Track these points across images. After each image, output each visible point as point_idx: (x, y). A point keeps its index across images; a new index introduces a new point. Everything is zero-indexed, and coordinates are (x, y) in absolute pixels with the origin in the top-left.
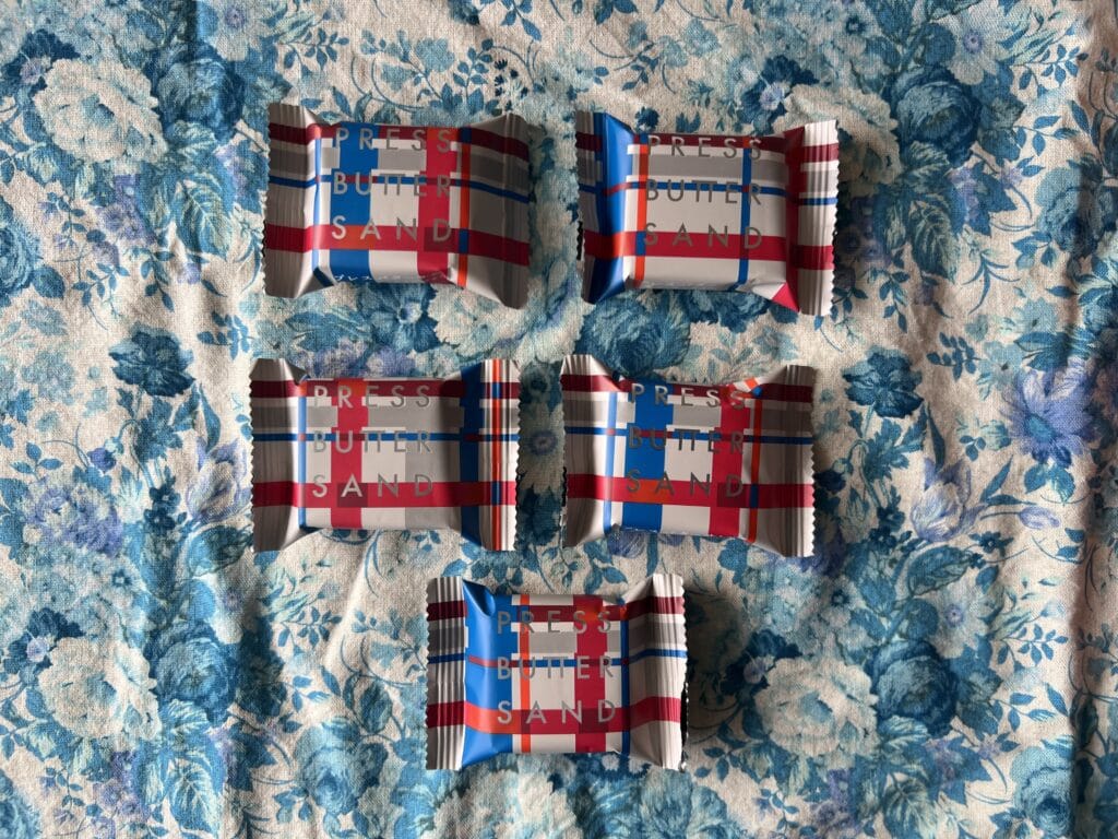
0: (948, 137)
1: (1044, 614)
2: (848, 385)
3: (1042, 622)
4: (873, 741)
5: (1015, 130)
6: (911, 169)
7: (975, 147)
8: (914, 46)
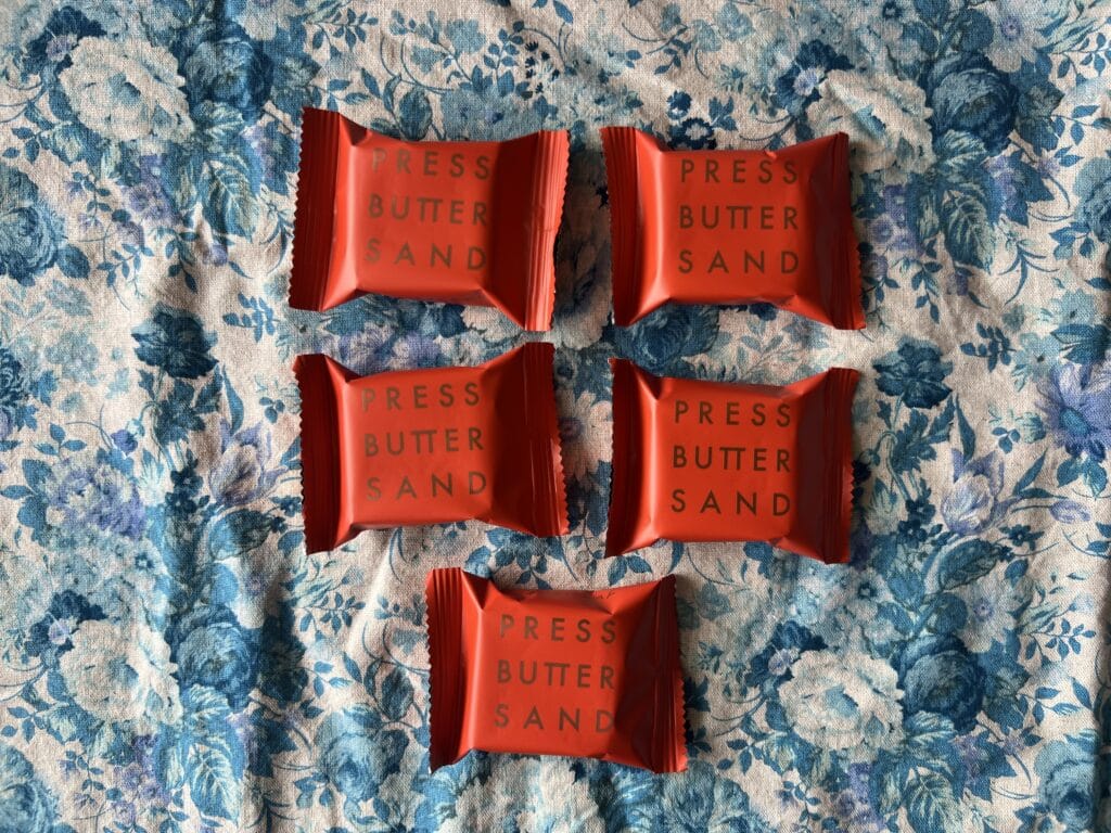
0: (985, 126)
1: (1072, 608)
2: (878, 376)
3: (1070, 617)
4: (899, 736)
5: (1053, 119)
6: (944, 158)
7: (1013, 135)
8: (951, 33)
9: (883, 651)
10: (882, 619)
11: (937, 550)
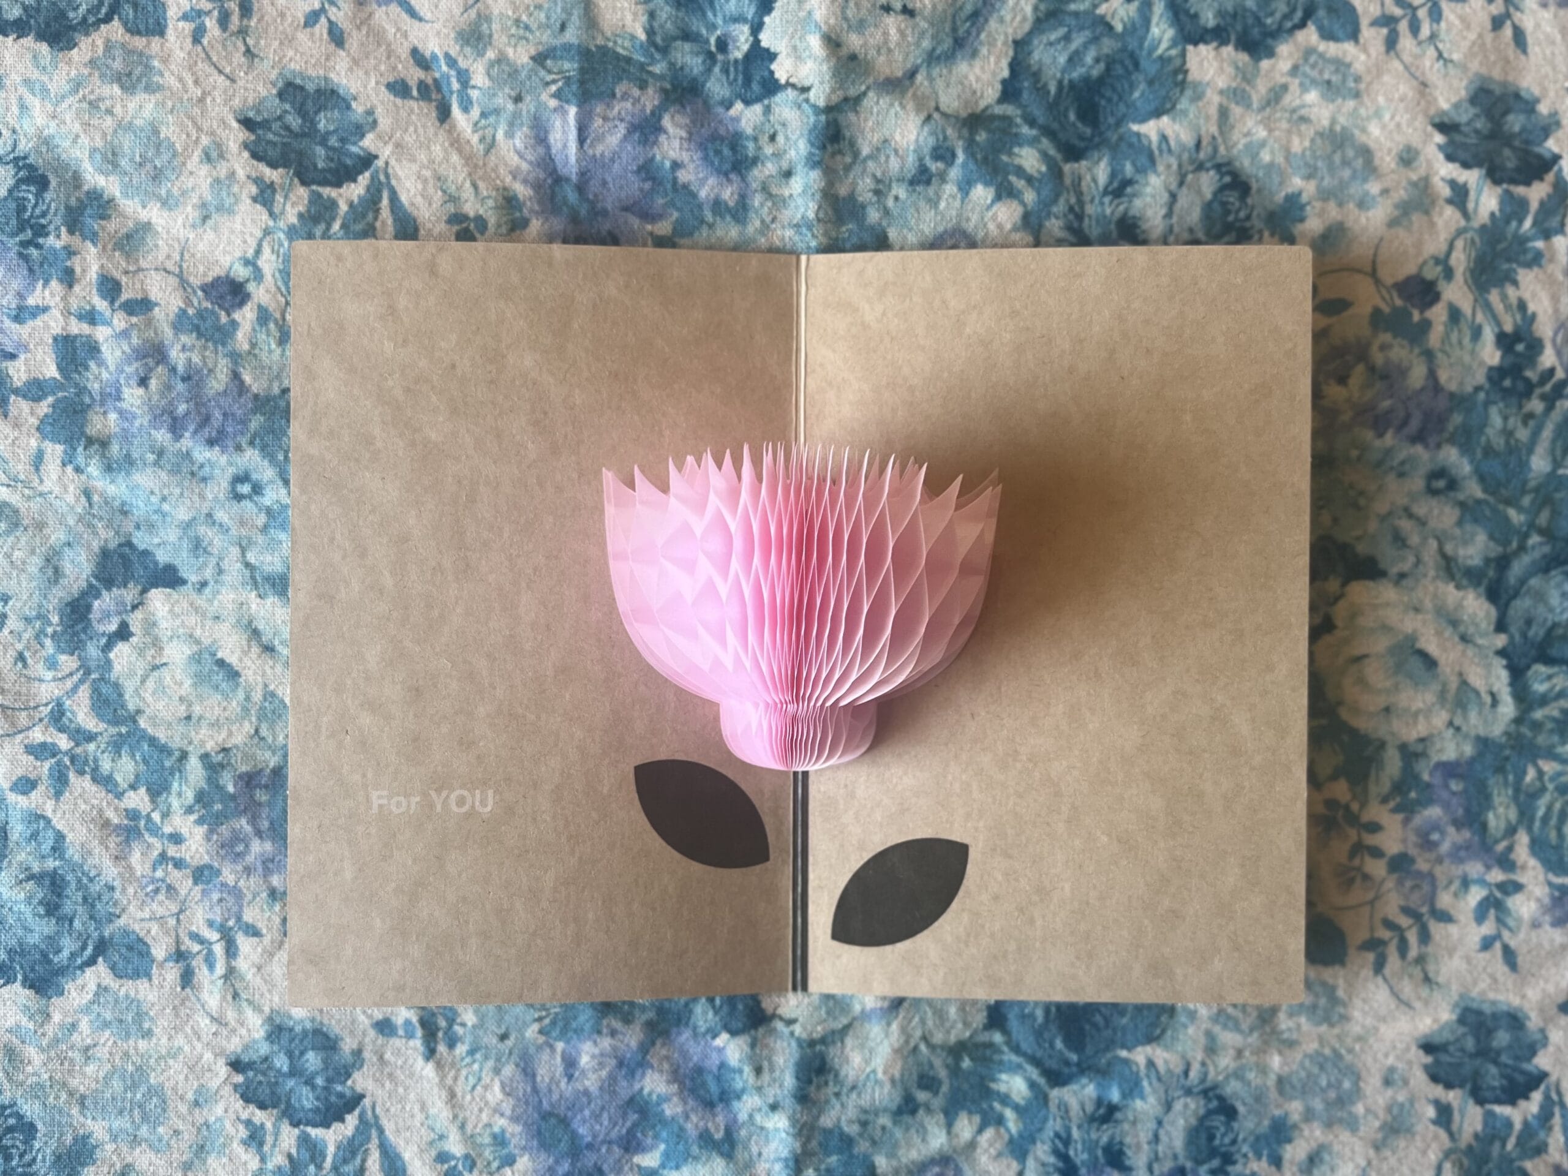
9: (1472, 577)
10: (1469, 527)
11: (1550, 408)
